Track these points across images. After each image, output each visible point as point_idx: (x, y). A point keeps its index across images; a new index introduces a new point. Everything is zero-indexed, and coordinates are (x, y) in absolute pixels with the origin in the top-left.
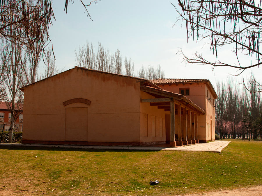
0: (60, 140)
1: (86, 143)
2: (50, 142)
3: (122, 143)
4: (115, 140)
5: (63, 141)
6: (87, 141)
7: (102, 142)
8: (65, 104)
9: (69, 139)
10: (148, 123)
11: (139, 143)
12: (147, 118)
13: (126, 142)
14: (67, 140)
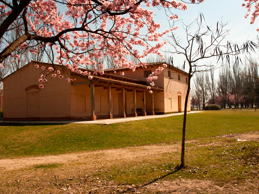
0: (24, 117)
1: (38, 119)
2: (18, 119)
3: (60, 118)
4: (56, 116)
5: (26, 118)
6: (39, 118)
7: (48, 118)
8: (27, 90)
9: (29, 116)
10: (85, 101)
11: (70, 118)
12: (85, 98)
13: (62, 118)
14: (28, 117)
